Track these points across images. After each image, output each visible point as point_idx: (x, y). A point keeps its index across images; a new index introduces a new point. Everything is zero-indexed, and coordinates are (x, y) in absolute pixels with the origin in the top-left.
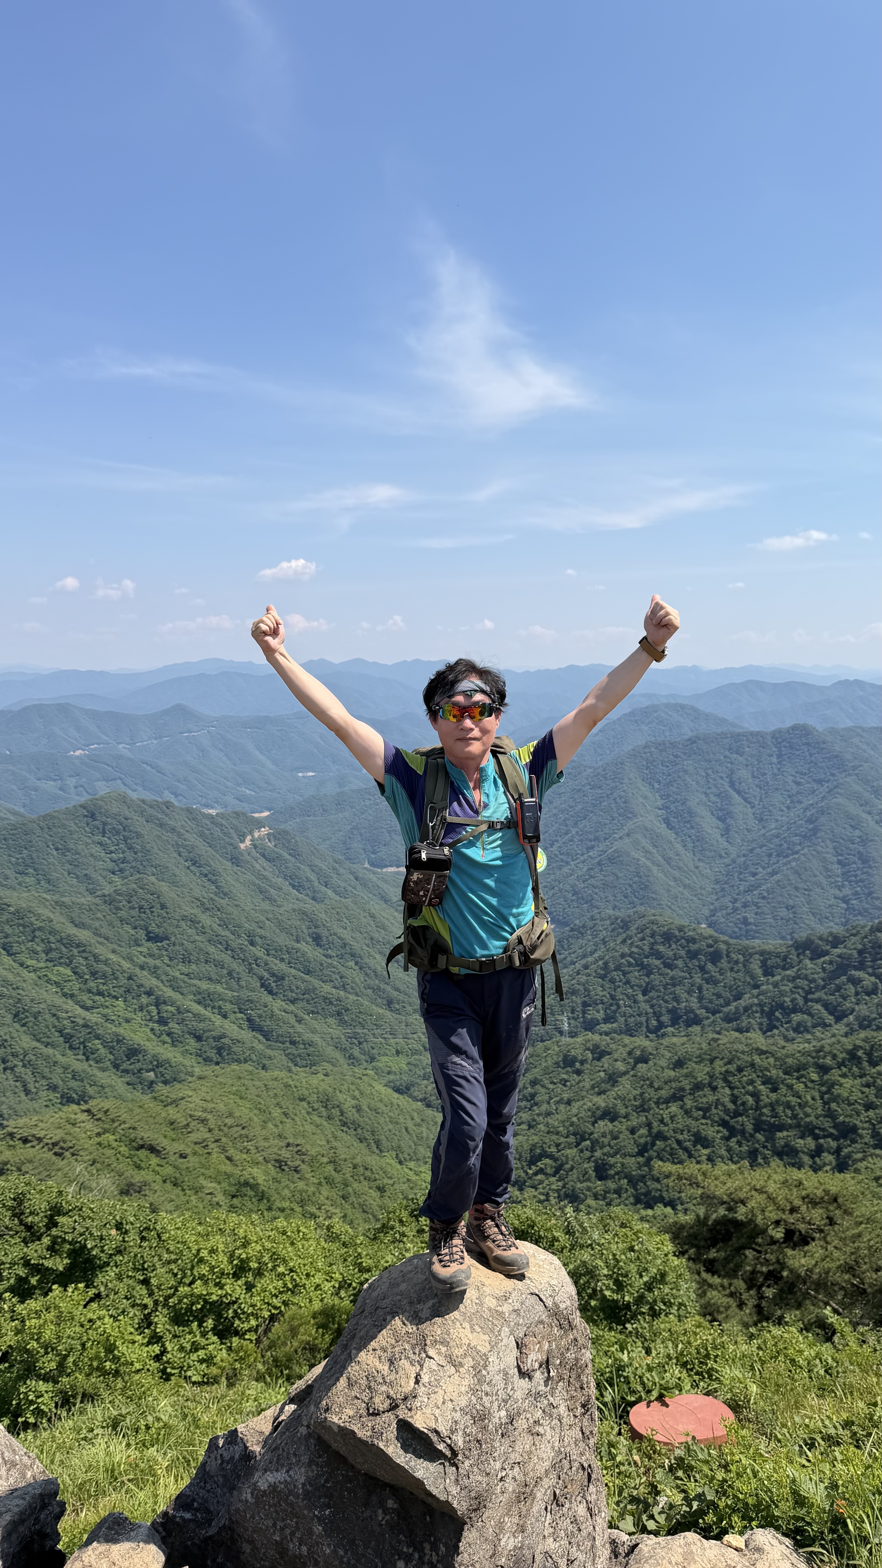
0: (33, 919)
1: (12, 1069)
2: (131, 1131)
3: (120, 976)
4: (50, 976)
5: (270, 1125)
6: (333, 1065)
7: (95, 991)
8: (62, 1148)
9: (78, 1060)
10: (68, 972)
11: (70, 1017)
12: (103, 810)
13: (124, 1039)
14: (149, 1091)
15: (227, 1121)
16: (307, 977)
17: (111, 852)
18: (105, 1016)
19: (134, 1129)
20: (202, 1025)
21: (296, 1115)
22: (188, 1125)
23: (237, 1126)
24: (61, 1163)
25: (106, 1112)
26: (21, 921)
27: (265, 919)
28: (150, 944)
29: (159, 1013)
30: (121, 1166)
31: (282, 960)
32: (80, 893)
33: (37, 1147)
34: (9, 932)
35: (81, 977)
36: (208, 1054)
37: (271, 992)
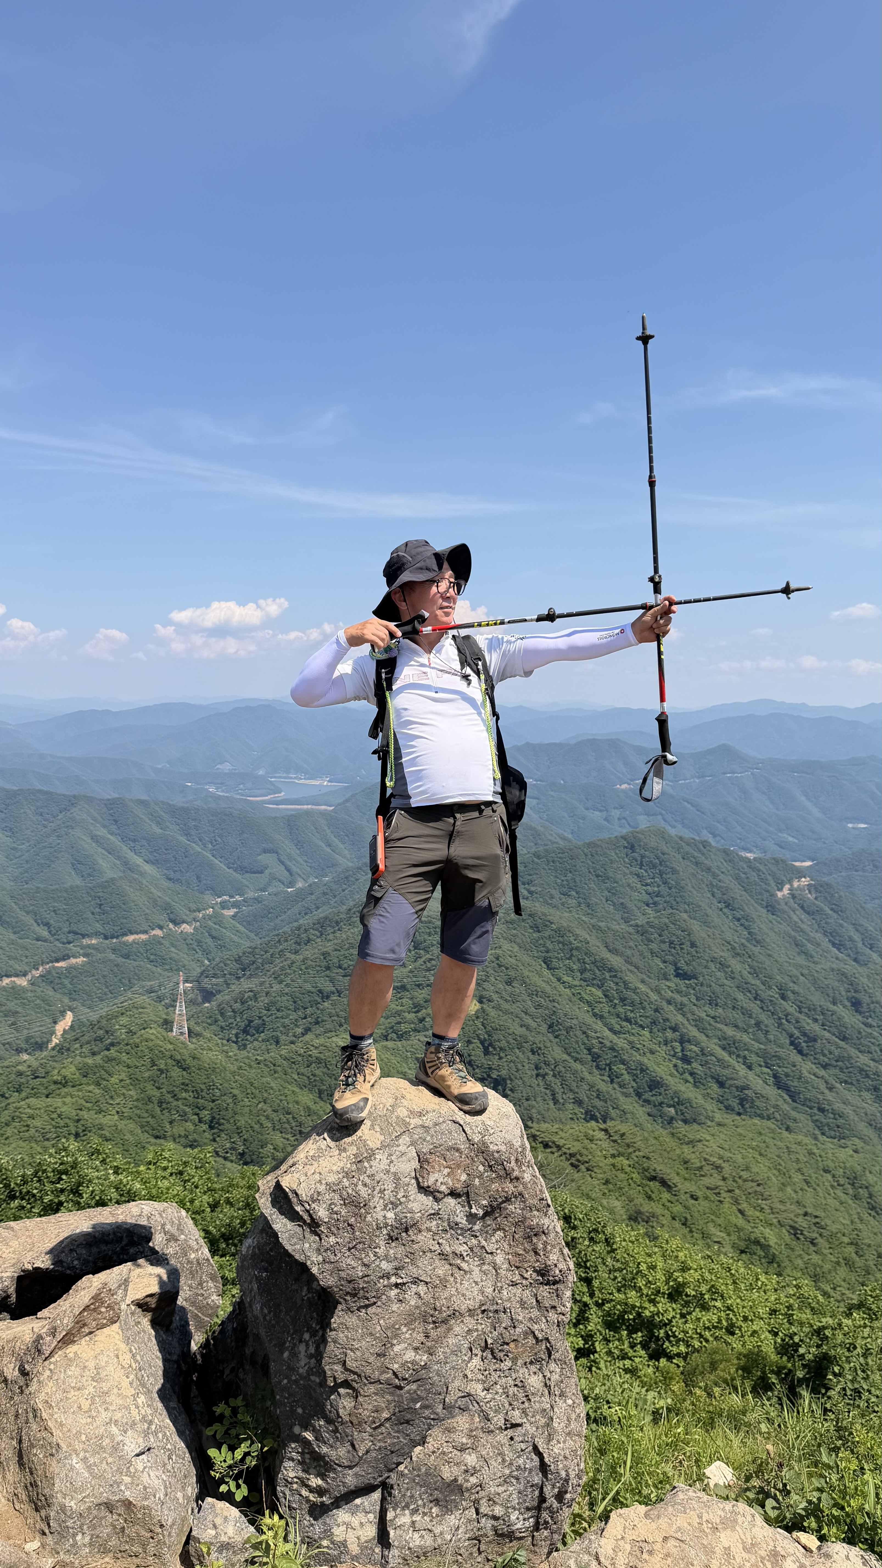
0: (572, 939)
1: (544, 1076)
2: (645, 1160)
3: (648, 1006)
4: (584, 995)
5: (789, 1189)
6: (865, 1143)
7: (623, 1016)
8: (578, 1161)
9: (603, 1080)
10: (599, 993)
11: (598, 1038)
12: (642, 844)
13: (647, 1069)
14: (668, 1126)
15: (742, 1173)
16: (842, 1044)
17: (647, 885)
18: (631, 1043)
19: (648, 1158)
20: (725, 1072)
21: (818, 1185)
22: (701, 1168)
23: (752, 1181)
24: (577, 1176)
25: (623, 1135)
26: (561, 939)
27: (799, 974)
28: (677, 980)
29: (682, 1051)
30: (631, 1192)
31: (816, 1020)
32: (615, 920)
33: (556, 1154)
34: (551, 947)
35: (611, 1001)
36: (730, 1102)
37: (800, 1052)
